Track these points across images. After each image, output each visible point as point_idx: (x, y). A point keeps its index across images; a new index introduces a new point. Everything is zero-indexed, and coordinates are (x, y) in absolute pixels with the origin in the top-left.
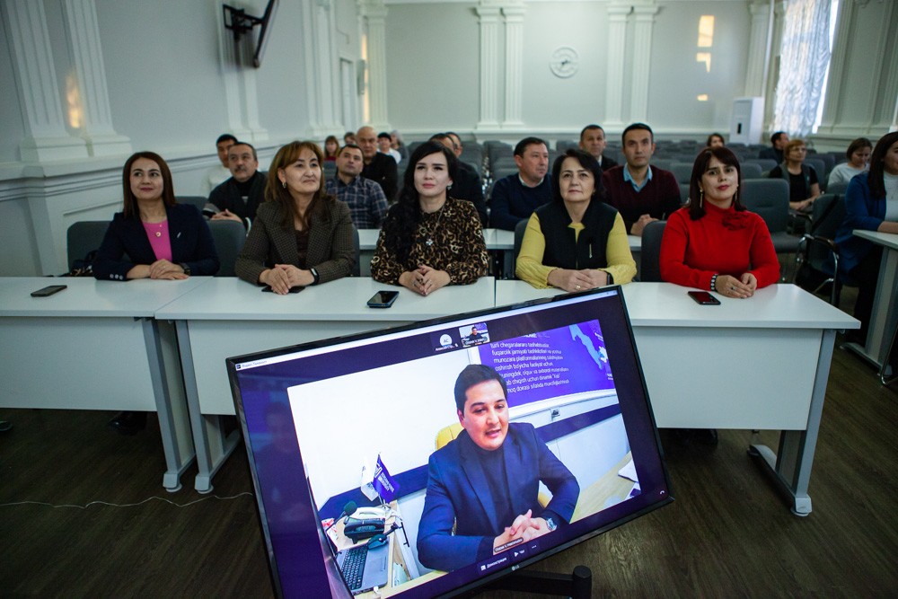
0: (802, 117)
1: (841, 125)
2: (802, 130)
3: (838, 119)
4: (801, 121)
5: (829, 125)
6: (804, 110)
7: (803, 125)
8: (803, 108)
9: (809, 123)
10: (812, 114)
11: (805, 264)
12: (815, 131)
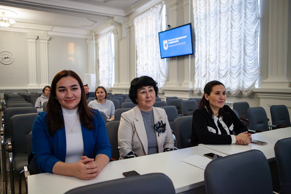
0: (108, 81)
1: (120, 83)
2: (108, 86)
3: (119, 81)
5: (117, 83)
6: (108, 78)
7: (108, 84)
8: (108, 77)
9: (110, 83)
10: (111, 80)
12: (112, 86)
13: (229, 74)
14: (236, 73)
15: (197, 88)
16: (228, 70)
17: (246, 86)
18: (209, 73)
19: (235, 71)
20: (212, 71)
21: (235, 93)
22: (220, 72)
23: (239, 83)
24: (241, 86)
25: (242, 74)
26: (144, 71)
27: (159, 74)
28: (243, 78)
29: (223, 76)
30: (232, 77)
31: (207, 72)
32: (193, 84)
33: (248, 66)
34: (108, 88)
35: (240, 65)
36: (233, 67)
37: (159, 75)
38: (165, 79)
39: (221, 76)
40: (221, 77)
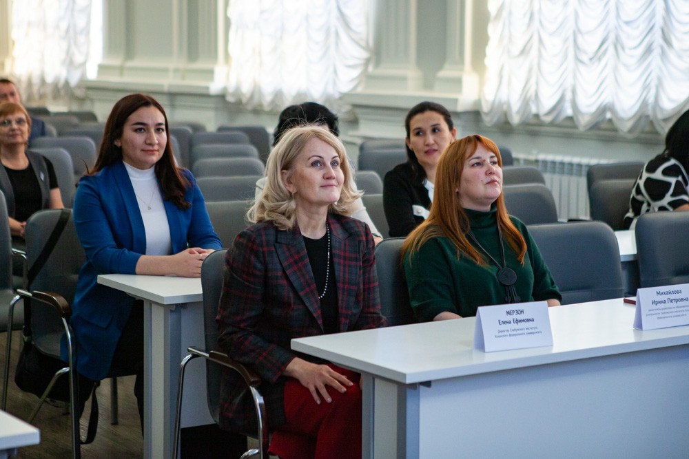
0: (64, 45)
1: (137, 63)
2: (69, 71)
3: (129, 52)
4: (63, 56)
5: (116, 61)
6: (67, 31)
7: (70, 63)
8: (64, 26)
9: (79, 59)
10: (81, 39)
11: (28, 348)
12: (92, 74)
13: (611, 50)
14: (635, 48)
15: (494, 101)
16: (608, 33)
17: (670, 100)
18: (541, 41)
19: (633, 37)
20: (551, 34)
21: (629, 125)
22: (580, 39)
23: (646, 87)
24: (651, 100)
25: (656, 52)
26: (262, 12)
27: (333, 30)
28: (660, 69)
29: (591, 59)
30: (625, 65)
31: (531, 37)
32: (482, 83)
33: (678, 22)
34: (67, 83)
35: (653, 15)
36: (627, 23)
37: (337, 33)
38: (364, 55)
39: (585, 58)
40: (581, 62)
